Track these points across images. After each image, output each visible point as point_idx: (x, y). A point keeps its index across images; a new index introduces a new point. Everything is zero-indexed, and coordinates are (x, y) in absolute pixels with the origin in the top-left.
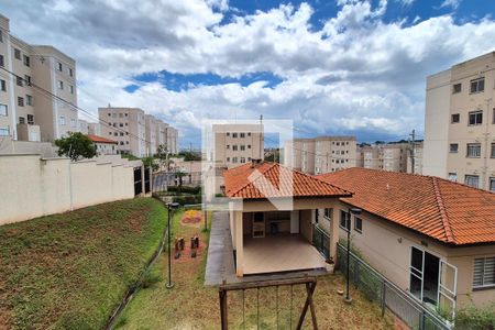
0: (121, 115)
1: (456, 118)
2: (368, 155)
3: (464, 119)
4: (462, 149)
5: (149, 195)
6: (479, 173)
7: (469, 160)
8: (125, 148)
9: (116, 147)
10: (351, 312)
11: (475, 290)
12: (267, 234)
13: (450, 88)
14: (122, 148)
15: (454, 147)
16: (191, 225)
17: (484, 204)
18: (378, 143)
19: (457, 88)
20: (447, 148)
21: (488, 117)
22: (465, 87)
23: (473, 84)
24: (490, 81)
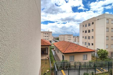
1: (83, 32)
6: (87, 42)
7: (85, 39)
13: (82, 26)
15: (83, 37)
21: (87, 32)
22: (84, 26)
23: (85, 25)
24: (88, 25)
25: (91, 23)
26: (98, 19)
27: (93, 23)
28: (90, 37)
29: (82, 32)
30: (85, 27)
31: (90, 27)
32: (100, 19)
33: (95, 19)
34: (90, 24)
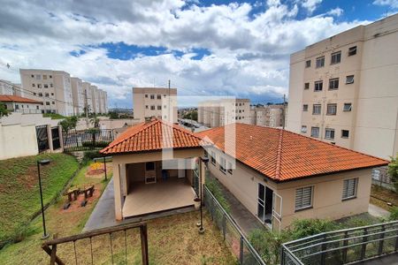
0: (45, 77)
1: (307, 86)
2: (259, 113)
3: (312, 86)
4: (310, 109)
5: (59, 151)
6: (320, 126)
7: (314, 116)
8: (52, 107)
9: (41, 107)
10: (201, 240)
11: (296, 211)
12: (157, 180)
13: (304, 64)
14: (48, 107)
15: (306, 107)
16: (94, 177)
17: (308, 148)
18: (269, 104)
19: (308, 64)
20: (301, 108)
21: (326, 85)
22: (314, 63)
23: (318, 61)
24: (328, 60)
25: (345, 51)
26: (376, 36)
27: (353, 52)
28: (335, 105)
29: (303, 86)
30: (318, 66)
31: (338, 68)
32: (387, 33)
33: (364, 33)
34: (339, 56)
